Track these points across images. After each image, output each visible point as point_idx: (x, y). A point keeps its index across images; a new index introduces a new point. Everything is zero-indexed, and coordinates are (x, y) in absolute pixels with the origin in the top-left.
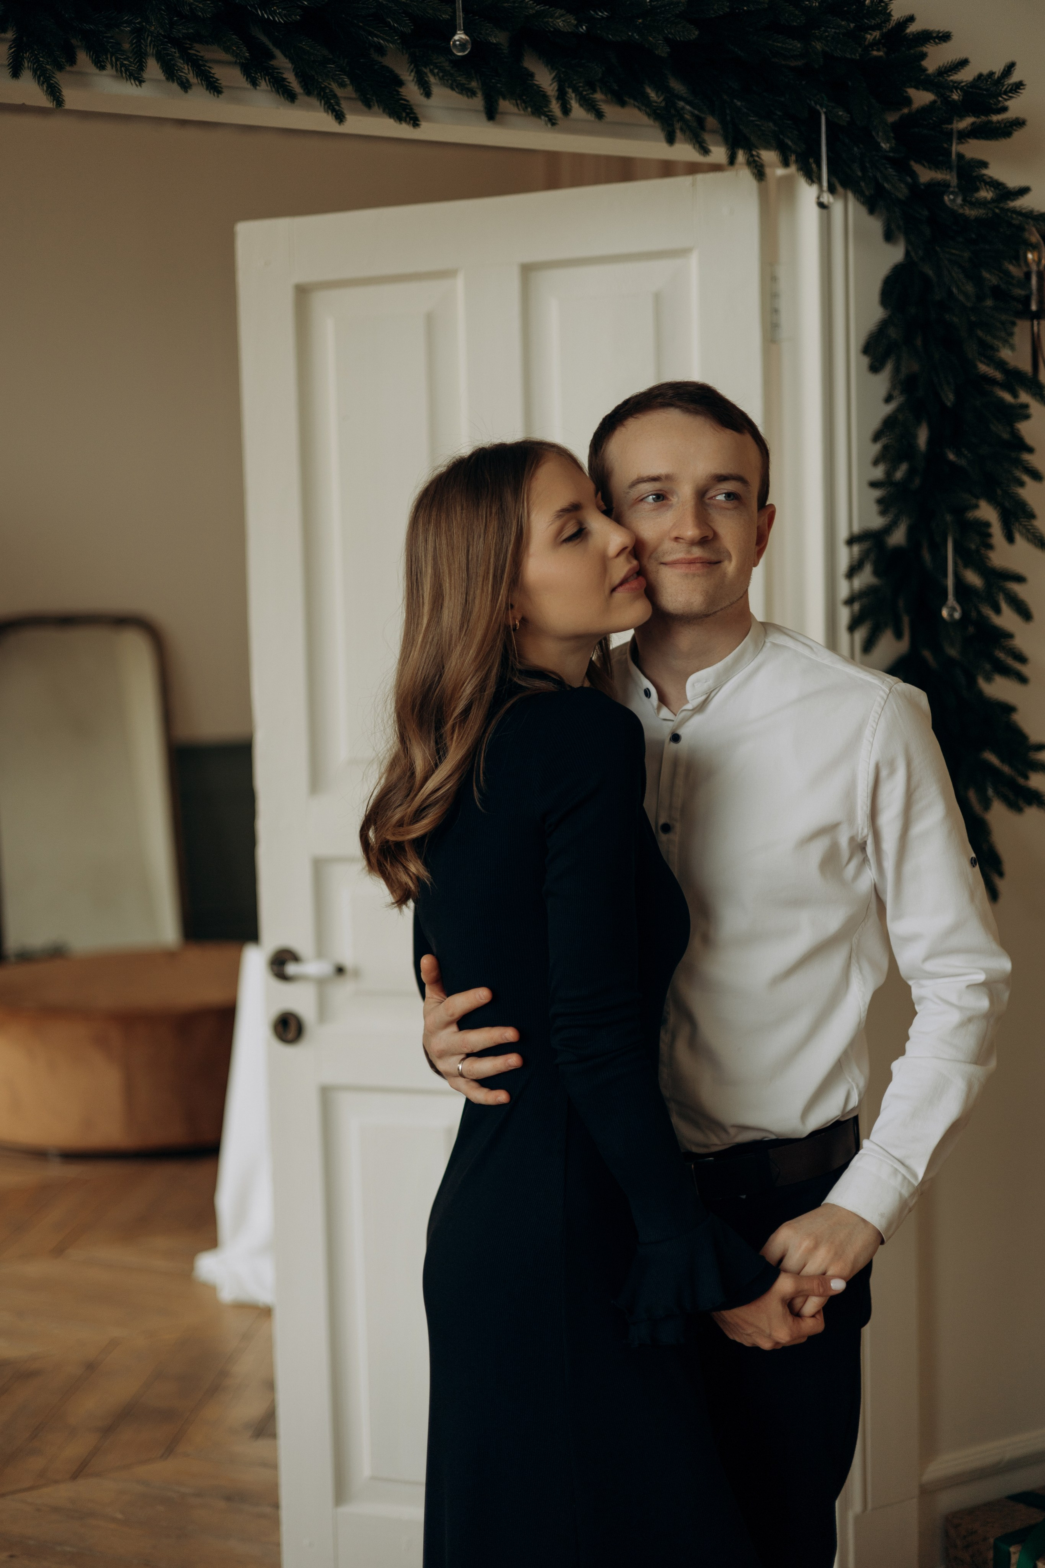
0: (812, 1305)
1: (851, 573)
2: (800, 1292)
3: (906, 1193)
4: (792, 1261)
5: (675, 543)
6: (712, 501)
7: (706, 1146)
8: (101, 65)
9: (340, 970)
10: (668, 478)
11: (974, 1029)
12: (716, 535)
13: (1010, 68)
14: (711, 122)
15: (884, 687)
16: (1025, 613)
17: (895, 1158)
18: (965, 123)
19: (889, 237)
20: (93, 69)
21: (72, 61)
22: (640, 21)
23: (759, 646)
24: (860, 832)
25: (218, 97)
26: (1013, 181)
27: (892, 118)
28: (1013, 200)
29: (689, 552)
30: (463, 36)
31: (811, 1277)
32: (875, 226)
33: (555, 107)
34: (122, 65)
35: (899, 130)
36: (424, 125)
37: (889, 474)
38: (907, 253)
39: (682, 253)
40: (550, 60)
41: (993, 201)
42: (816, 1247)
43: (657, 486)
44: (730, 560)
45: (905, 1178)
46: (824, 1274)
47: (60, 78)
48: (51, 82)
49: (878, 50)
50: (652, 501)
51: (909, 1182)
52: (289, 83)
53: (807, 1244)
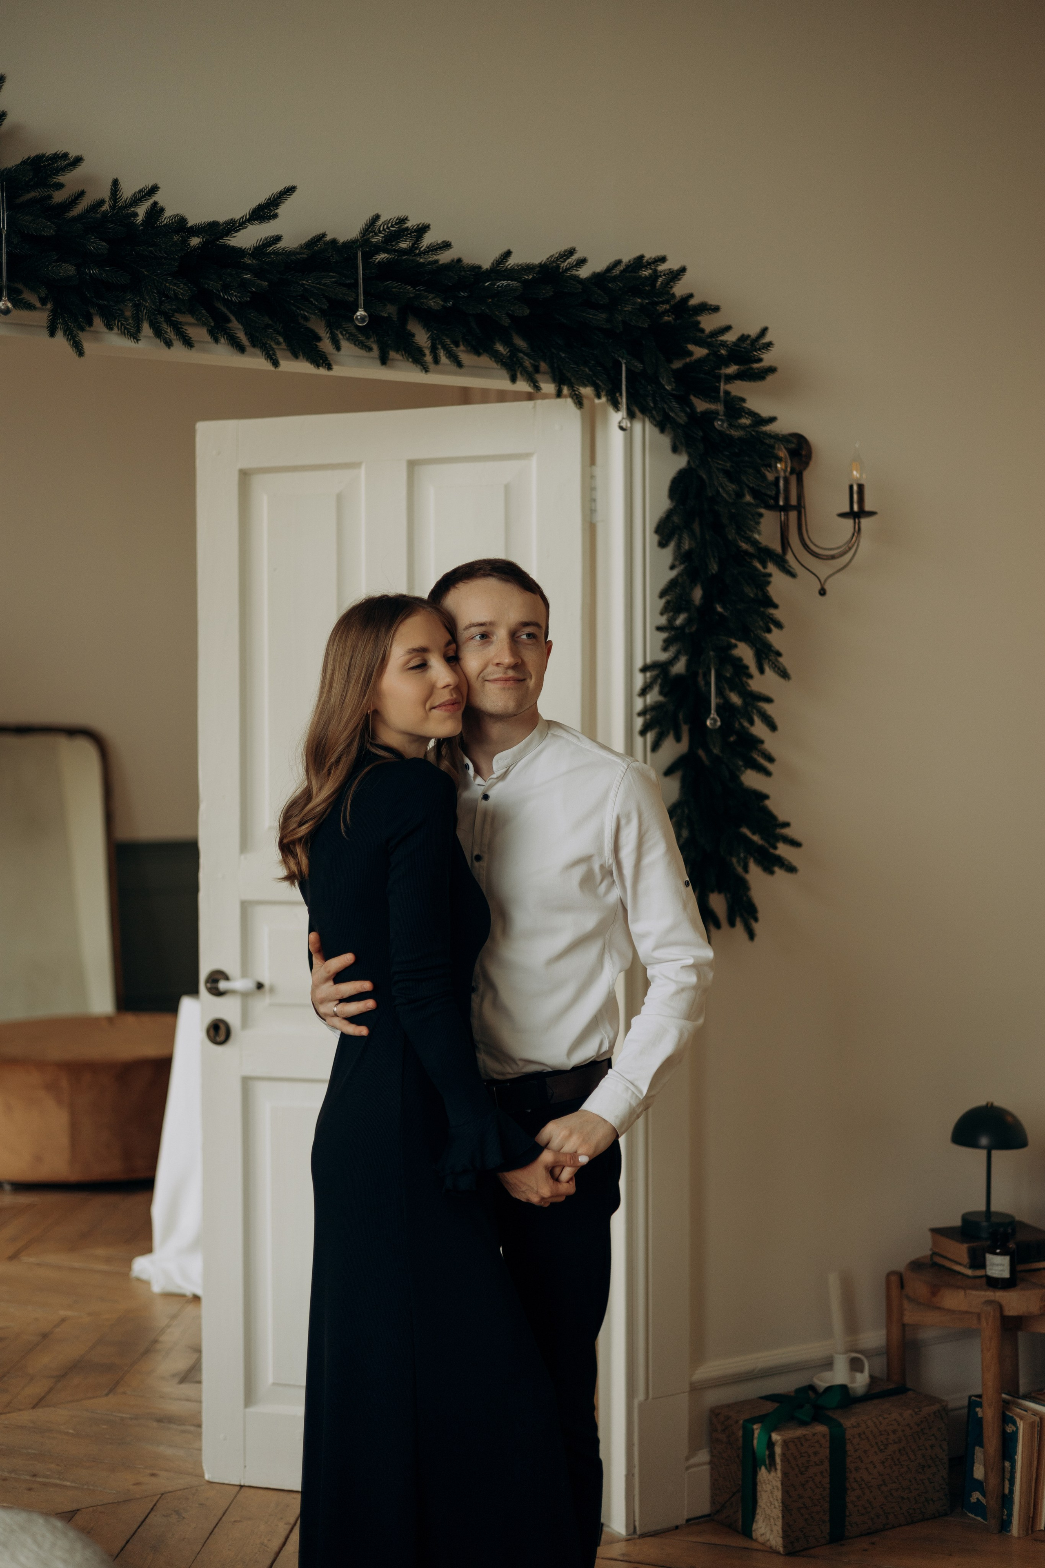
0: (567, 1174)
1: (643, 692)
2: (557, 1162)
3: (634, 1103)
4: (555, 1144)
5: (496, 667)
6: (519, 639)
7: (503, 1074)
8: (110, 327)
9: (260, 986)
10: (491, 624)
11: (686, 996)
12: (523, 663)
13: (764, 331)
14: (543, 366)
15: (624, 764)
16: (772, 726)
17: (628, 1081)
18: (732, 369)
19: (675, 450)
20: (105, 330)
21: (90, 323)
22: (490, 300)
23: (543, 736)
24: (607, 862)
25: (191, 349)
26: (765, 411)
27: (677, 365)
28: (763, 426)
29: (505, 673)
30: (363, 313)
31: (566, 1154)
32: (665, 441)
33: (429, 358)
34: (125, 328)
35: (679, 376)
36: (335, 367)
37: (671, 621)
38: (689, 462)
39: (527, 456)
40: (427, 326)
41: (751, 426)
42: (570, 1135)
43: (483, 629)
44: (531, 678)
45: (633, 1093)
46: (576, 1152)
47: (82, 336)
48: (76, 339)
49: (669, 316)
50: (479, 639)
51: (637, 1096)
52: (241, 340)
53: (564, 1133)
